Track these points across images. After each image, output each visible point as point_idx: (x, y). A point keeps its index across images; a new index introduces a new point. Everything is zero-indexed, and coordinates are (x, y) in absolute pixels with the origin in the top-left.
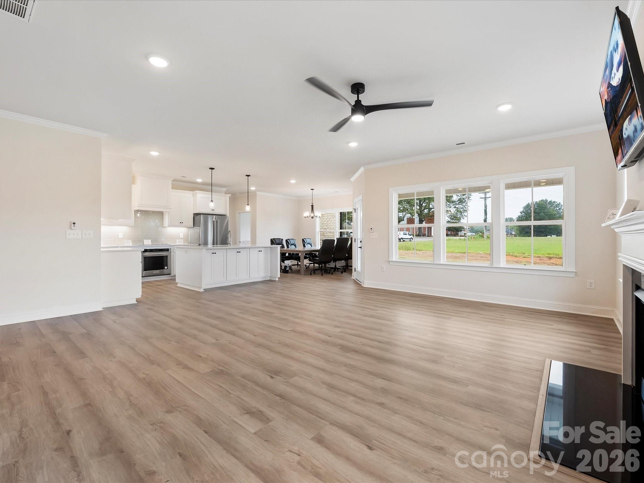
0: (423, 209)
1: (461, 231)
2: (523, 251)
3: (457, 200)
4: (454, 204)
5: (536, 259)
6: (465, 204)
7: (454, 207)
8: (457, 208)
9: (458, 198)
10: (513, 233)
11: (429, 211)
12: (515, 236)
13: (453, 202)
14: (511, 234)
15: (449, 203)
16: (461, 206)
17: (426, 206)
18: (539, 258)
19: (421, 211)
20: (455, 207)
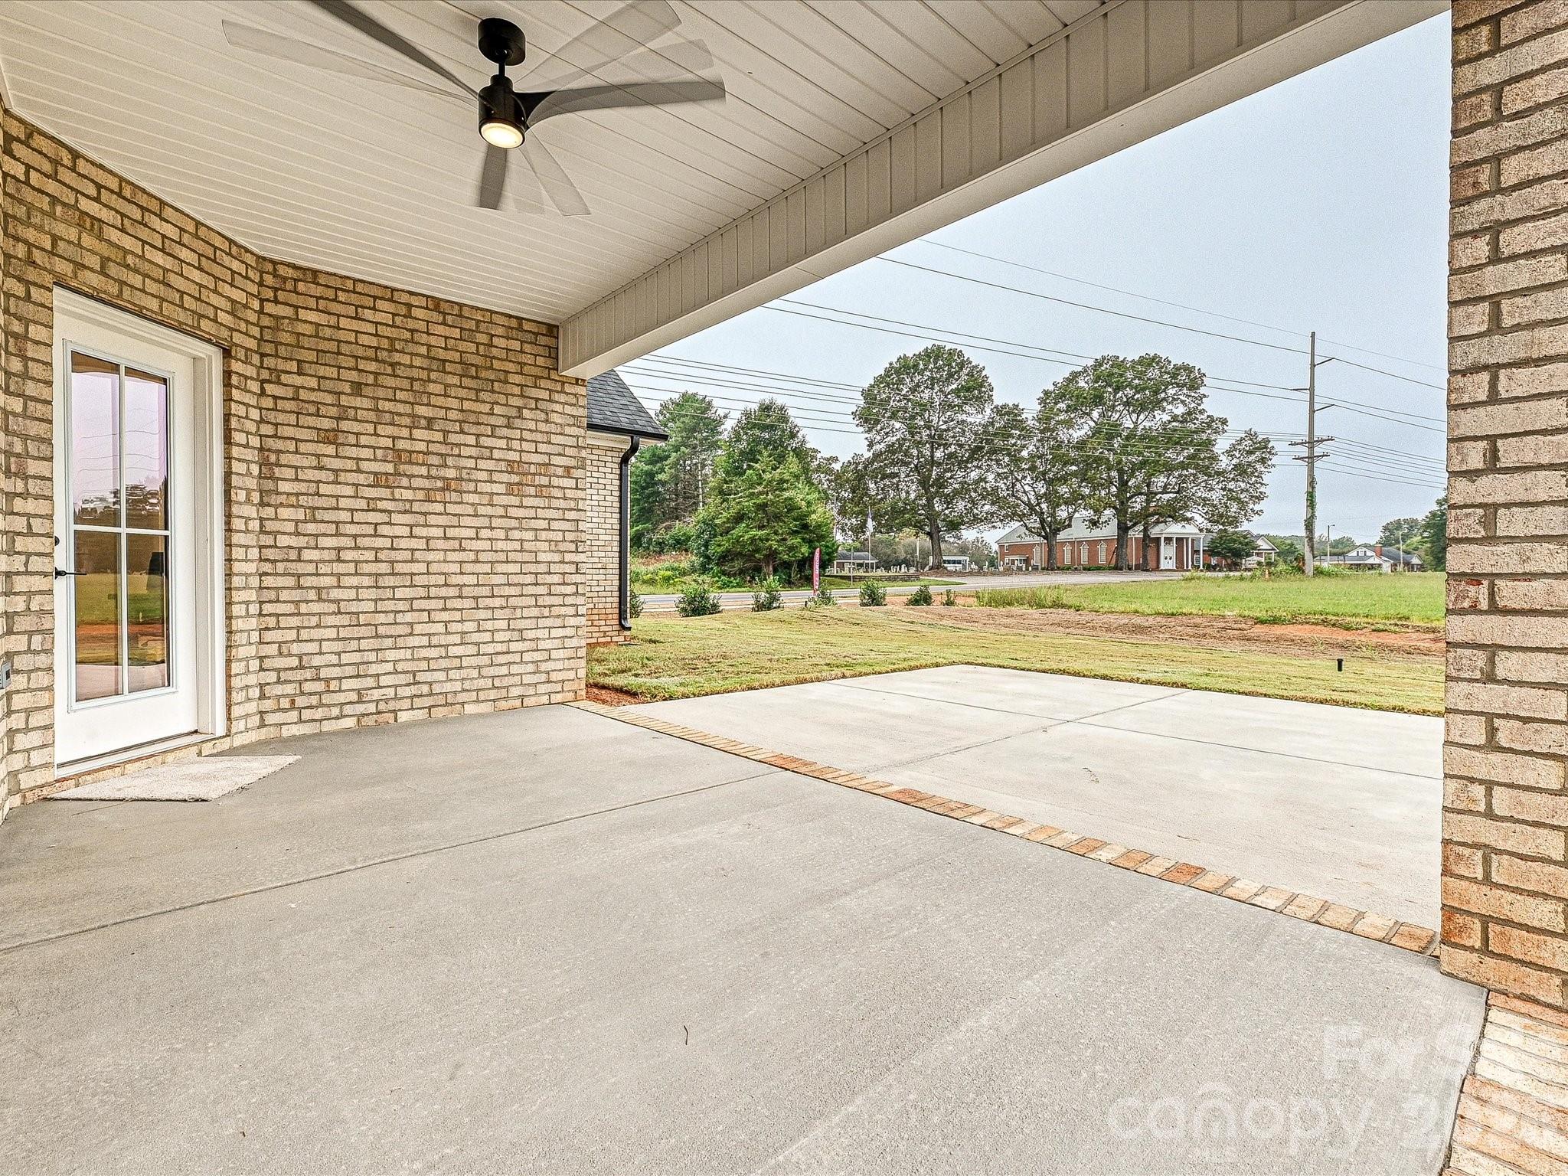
0: (1128, 495)
1: (1248, 555)
2: (1404, 611)
3: (1230, 468)
4: (1222, 479)
5: (1423, 636)
6: (1254, 479)
7: (1222, 489)
8: (1231, 490)
9: (1233, 462)
10: (1415, 561)
11: (1148, 501)
12: (1422, 568)
13: (1218, 474)
14: (1407, 564)
15: (1206, 478)
16: (1243, 485)
17: (1138, 487)
18: (1432, 636)
19: (1122, 503)
20: (1224, 489)
